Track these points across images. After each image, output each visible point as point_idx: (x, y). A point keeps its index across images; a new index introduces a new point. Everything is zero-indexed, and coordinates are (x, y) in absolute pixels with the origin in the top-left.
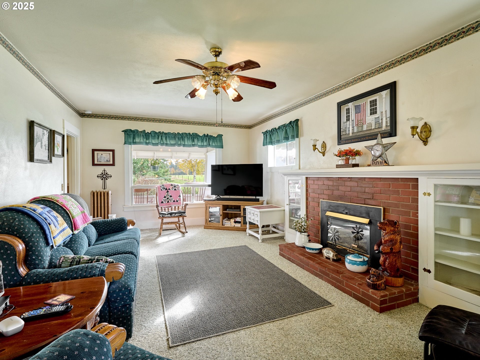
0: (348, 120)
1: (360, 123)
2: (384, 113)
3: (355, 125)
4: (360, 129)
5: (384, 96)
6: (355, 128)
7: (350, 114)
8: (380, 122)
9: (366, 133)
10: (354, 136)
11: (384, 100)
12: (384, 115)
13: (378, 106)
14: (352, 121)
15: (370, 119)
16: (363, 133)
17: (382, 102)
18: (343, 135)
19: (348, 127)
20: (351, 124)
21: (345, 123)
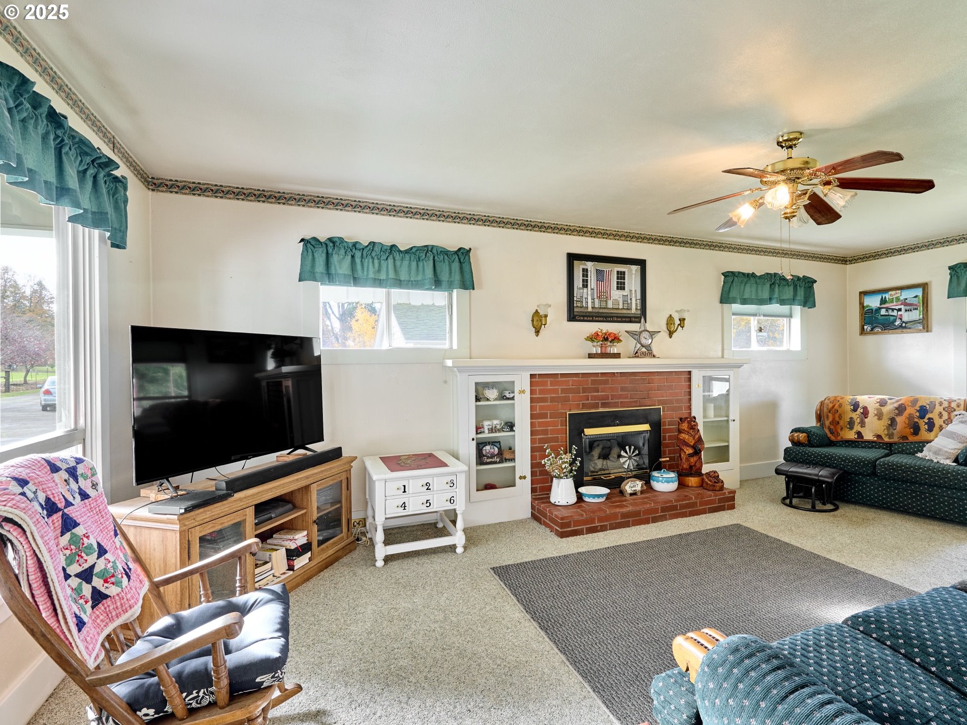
0: (585, 285)
1: (603, 296)
2: (633, 292)
3: (595, 297)
4: (603, 305)
5: (634, 272)
6: (597, 301)
7: (589, 278)
8: (629, 302)
9: (612, 311)
10: (595, 312)
11: (633, 276)
12: (634, 295)
13: (626, 281)
14: (592, 289)
15: (616, 294)
16: (608, 311)
17: (632, 278)
18: (577, 307)
19: (585, 296)
20: (589, 293)
21: (580, 289)
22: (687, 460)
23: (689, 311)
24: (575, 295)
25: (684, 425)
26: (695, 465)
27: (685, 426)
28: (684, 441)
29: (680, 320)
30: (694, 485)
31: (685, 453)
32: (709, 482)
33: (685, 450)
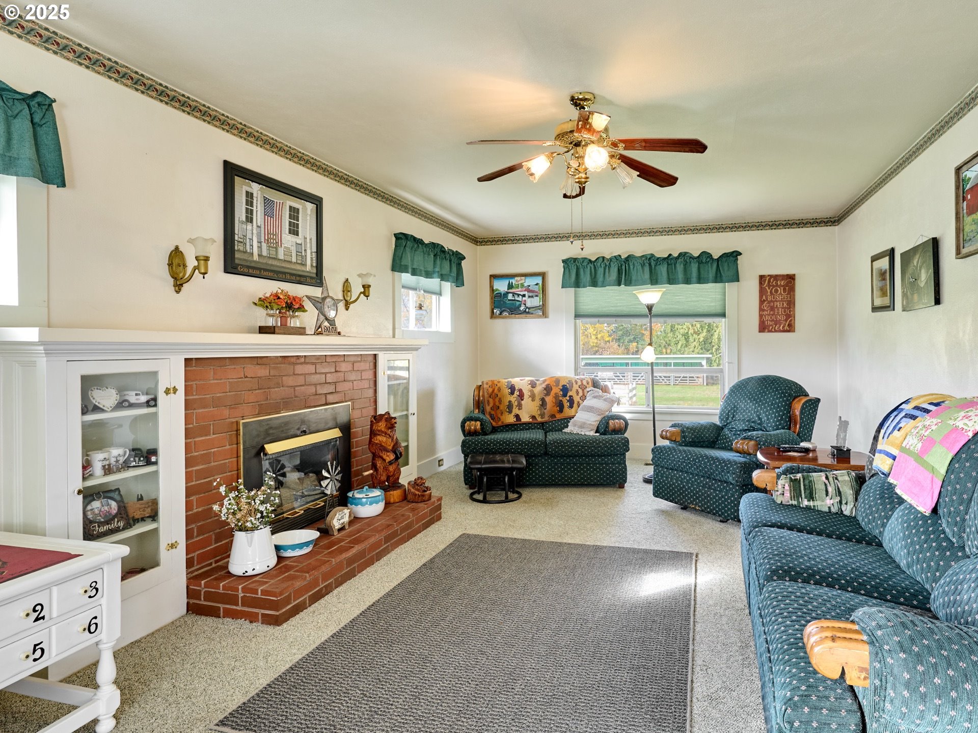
0: (249, 219)
1: (273, 241)
2: (308, 240)
3: (263, 240)
4: (273, 252)
5: (309, 212)
6: (264, 245)
7: (254, 209)
8: (303, 254)
9: (284, 265)
10: (262, 263)
11: (308, 218)
12: (308, 245)
13: (300, 223)
14: (258, 226)
15: (288, 240)
16: (278, 264)
17: (306, 220)
18: (239, 250)
19: (249, 236)
20: (255, 231)
21: (242, 222)
22: (386, 469)
23: (375, 276)
24: (236, 232)
25: (380, 424)
26: (394, 475)
27: (382, 425)
28: (381, 445)
29: (364, 286)
30: (397, 501)
31: (384, 460)
32: (417, 493)
33: (384, 457)
